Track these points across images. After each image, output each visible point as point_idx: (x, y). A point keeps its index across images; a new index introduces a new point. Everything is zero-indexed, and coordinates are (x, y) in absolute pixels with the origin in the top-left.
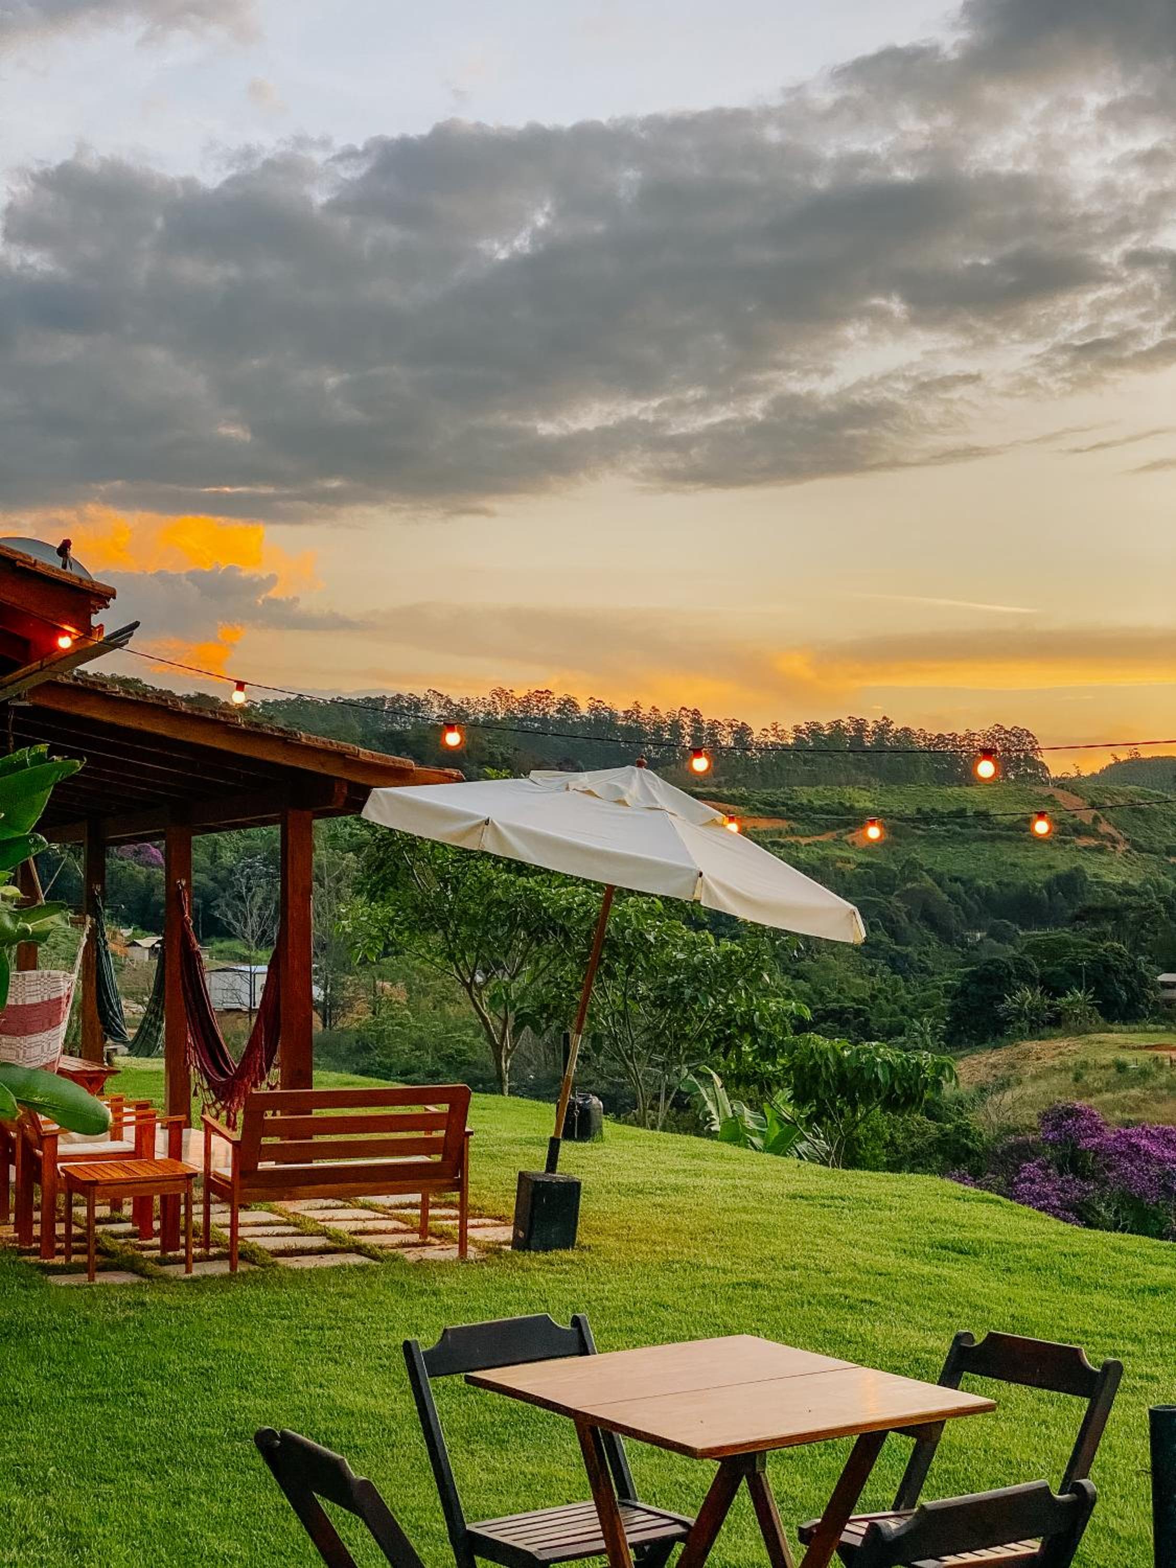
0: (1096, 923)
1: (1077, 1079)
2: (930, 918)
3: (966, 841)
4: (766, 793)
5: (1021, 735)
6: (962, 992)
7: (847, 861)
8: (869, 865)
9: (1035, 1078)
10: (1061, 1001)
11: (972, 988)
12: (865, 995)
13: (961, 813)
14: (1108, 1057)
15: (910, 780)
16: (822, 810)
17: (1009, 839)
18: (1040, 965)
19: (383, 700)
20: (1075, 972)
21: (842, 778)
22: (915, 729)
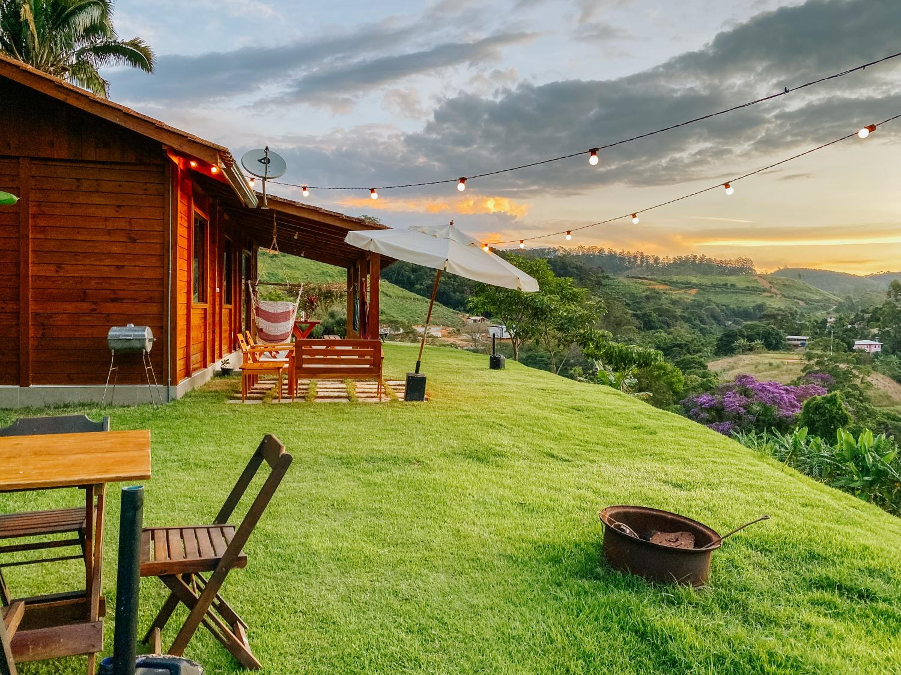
0: (767, 319)
1: (756, 367)
2: (715, 318)
3: (728, 293)
4: (662, 278)
5: (748, 260)
6: (721, 340)
7: (688, 299)
8: (694, 300)
9: (743, 366)
10: (753, 343)
11: (724, 338)
12: (690, 340)
13: (726, 285)
14: (767, 361)
15: (711, 274)
16: (681, 283)
17: (742, 293)
18: (747, 332)
19: (545, 249)
20: (758, 334)
21: (688, 273)
22: (713, 258)
